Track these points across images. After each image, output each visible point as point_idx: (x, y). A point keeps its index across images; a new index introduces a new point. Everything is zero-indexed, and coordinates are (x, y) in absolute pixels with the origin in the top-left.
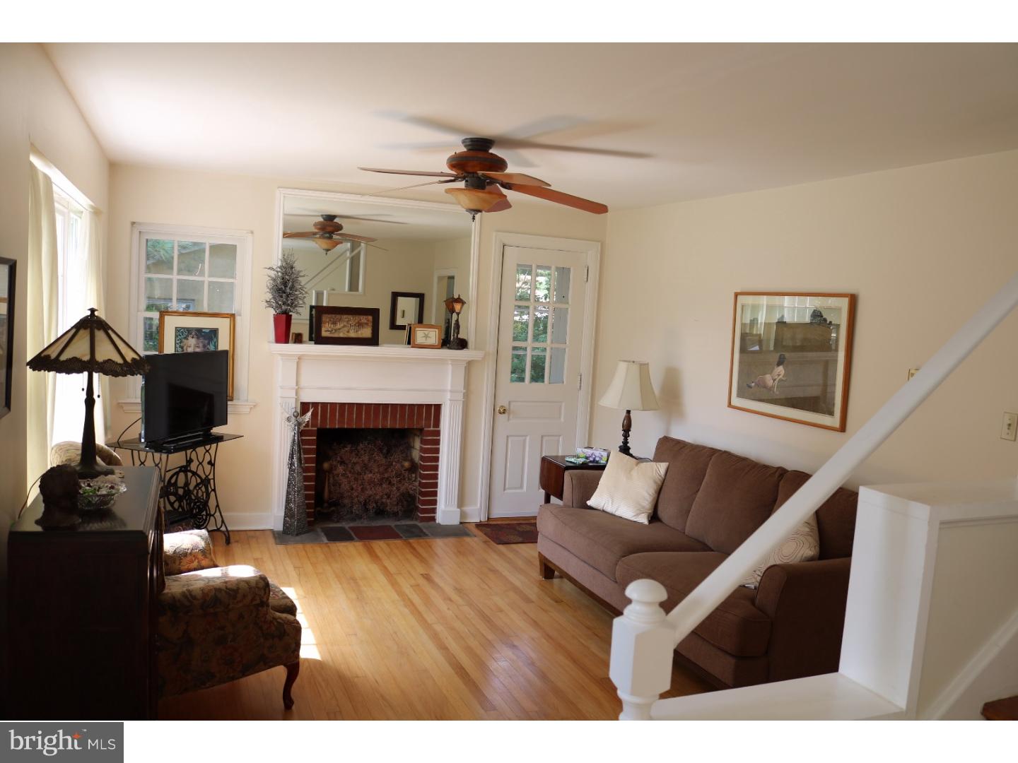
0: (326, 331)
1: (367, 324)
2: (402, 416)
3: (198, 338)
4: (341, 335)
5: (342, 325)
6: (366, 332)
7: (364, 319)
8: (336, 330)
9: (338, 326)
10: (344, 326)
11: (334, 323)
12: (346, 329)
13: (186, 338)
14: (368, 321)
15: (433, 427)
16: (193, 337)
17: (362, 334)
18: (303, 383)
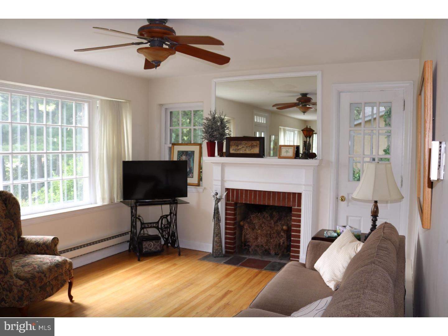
0: (232, 150)
1: (257, 146)
2: (279, 199)
3: (186, 156)
4: (241, 152)
5: (242, 147)
6: (256, 151)
7: (254, 143)
8: (238, 149)
9: (239, 147)
10: (243, 147)
11: (237, 146)
12: (244, 149)
13: (182, 156)
14: (257, 144)
15: (297, 207)
16: (184, 155)
17: (253, 151)
18: (226, 178)
